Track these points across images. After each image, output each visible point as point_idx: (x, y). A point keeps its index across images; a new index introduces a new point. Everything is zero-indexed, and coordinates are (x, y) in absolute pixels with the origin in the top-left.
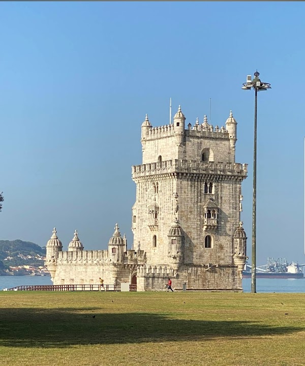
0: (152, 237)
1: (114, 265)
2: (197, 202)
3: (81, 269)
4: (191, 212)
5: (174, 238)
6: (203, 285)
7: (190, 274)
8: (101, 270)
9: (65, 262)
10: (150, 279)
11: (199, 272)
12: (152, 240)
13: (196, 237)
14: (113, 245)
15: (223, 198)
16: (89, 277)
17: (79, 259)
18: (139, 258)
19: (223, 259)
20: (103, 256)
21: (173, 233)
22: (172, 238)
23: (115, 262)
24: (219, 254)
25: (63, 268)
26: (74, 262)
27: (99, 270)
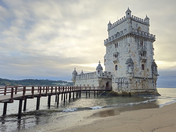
0: (115, 66)
1: (99, 78)
2: (138, 48)
3: (84, 81)
4: (136, 53)
5: (130, 64)
6: (142, 87)
7: (137, 82)
8: (93, 81)
9: (78, 79)
10: (120, 84)
11: (140, 81)
12: (115, 68)
13: (138, 65)
14: (98, 69)
15: (147, 48)
16: (87, 84)
17: (83, 77)
18: (109, 75)
19: (149, 76)
20: (93, 75)
21: (129, 62)
22: (129, 64)
23: (100, 76)
24: (147, 73)
25: (78, 81)
26: (81, 78)
27: (92, 80)
